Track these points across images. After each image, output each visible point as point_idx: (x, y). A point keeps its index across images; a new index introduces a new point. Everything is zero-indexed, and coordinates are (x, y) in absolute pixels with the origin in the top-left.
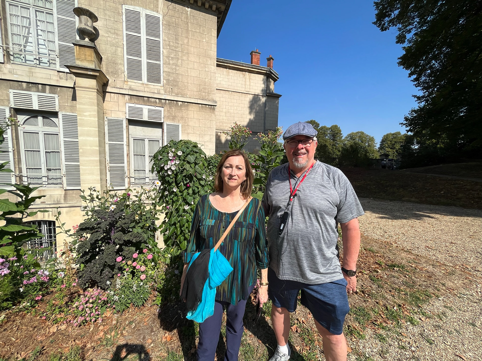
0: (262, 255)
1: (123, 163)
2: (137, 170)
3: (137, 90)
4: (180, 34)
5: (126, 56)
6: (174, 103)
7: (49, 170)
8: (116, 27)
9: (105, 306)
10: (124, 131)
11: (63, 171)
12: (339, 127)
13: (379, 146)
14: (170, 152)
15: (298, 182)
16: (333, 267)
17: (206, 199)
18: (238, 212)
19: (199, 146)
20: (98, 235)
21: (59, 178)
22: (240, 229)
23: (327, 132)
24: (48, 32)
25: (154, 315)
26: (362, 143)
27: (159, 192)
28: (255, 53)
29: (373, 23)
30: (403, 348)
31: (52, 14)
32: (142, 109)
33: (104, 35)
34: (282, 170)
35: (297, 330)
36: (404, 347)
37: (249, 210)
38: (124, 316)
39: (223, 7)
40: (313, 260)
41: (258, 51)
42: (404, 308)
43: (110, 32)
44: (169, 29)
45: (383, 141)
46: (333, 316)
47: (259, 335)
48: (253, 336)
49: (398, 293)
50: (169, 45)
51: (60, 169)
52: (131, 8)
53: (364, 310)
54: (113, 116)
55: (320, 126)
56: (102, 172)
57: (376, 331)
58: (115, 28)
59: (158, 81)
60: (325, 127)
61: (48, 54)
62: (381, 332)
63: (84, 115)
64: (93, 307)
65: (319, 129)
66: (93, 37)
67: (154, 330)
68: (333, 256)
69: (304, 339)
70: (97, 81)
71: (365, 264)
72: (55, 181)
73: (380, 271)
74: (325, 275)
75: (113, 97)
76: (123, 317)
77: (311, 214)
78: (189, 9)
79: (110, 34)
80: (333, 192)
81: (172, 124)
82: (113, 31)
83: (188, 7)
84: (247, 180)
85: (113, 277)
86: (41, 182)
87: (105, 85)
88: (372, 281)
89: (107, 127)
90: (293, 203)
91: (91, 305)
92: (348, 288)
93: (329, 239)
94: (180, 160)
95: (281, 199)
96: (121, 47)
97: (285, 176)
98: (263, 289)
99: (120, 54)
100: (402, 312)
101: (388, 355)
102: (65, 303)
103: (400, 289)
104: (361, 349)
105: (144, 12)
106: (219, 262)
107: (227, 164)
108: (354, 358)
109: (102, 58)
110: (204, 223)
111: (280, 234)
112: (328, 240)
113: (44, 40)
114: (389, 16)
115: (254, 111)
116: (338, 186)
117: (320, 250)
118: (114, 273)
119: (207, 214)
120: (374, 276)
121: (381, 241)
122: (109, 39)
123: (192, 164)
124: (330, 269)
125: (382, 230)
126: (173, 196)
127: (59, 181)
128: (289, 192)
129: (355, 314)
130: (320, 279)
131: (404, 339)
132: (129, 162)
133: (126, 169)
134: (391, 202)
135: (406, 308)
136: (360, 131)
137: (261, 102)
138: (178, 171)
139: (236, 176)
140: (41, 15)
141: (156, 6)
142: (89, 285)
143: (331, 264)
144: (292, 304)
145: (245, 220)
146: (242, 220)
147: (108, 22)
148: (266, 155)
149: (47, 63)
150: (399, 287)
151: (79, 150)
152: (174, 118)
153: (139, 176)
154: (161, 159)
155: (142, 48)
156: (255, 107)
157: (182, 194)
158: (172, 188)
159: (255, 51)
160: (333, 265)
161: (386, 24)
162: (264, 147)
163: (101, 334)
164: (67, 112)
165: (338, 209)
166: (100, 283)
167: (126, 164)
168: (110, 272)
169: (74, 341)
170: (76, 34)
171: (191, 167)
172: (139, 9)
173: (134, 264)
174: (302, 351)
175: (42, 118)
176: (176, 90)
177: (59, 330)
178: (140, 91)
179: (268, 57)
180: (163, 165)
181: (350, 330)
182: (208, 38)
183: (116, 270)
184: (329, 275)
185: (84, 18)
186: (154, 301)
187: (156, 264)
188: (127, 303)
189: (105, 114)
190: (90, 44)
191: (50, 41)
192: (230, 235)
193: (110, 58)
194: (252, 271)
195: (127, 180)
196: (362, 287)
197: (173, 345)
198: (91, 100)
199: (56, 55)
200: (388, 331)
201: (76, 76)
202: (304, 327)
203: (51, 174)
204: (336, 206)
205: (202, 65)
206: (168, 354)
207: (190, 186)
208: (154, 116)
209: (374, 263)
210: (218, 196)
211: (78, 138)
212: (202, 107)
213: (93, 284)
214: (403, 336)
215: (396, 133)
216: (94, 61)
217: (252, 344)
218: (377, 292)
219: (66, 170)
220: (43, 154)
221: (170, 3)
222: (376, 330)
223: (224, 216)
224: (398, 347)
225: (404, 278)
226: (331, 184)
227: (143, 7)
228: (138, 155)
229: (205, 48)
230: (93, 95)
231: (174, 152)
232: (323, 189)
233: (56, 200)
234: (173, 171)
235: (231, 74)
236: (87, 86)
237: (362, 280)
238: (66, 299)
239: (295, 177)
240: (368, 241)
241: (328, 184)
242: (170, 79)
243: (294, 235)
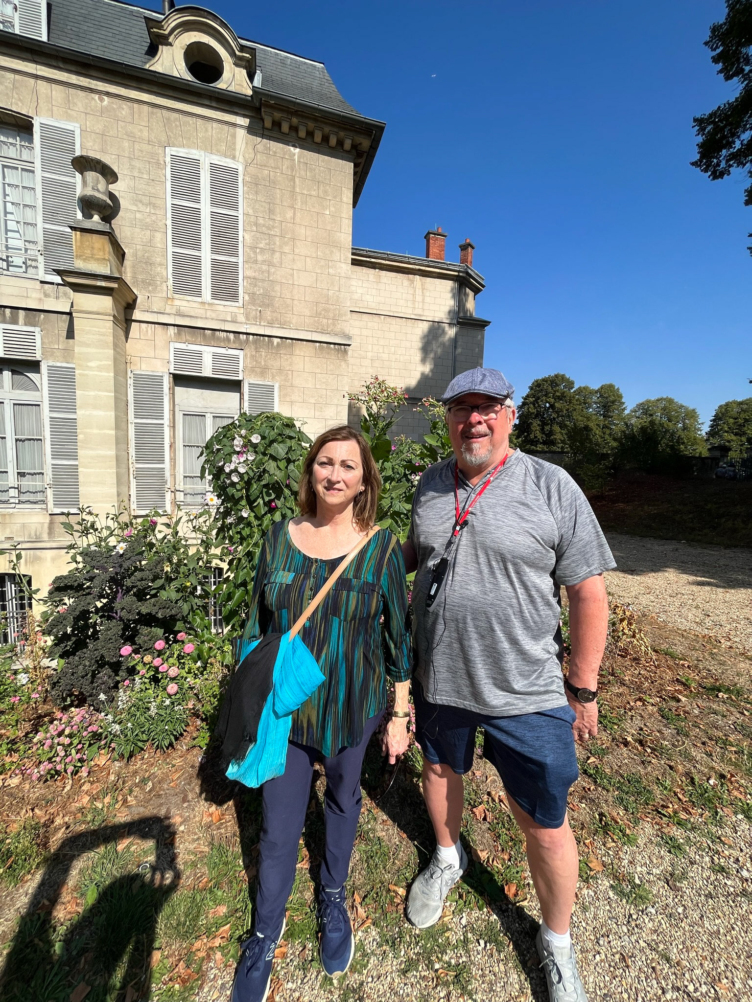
0: (396, 652)
1: (163, 462)
2: (190, 477)
3: (191, 316)
4: (278, 201)
5: (171, 249)
6: (264, 340)
7: (21, 475)
8: (153, 191)
9: (96, 746)
10: (164, 397)
11: (48, 477)
12: (618, 389)
13: (709, 429)
14: (236, 436)
15: (473, 496)
16: (544, 680)
17: (281, 529)
18: (342, 558)
19: (297, 424)
20: (88, 601)
21: (40, 492)
22: (345, 593)
23: (592, 398)
24: (25, 206)
25: (192, 767)
26: (670, 424)
27: (217, 519)
28: (435, 234)
29: (693, 164)
30: (722, 870)
31: (33, 172)
32: (200, 353)
33: (130, 207)
34: (444, 471)
35: (485, 816)
36: (723, 868)
37: (369, 555)
38: (133, 765)
39: (366, 143)
40: (497, 664)
41: (440, 231)
42: (731, 783)
43: (141, 201)
44: (257, 193)
45: (717, 419)
46: (540, 785)
47: (403, 822)
48: (390, 822)
49: (722, 748)
50: (256, 224)
51: (43, 474)
52: (182, 152)
53: (638, 782)
54: (144, 368)
55: (576, 387)
56: (121, 481)
57: (663, 830)
58: (150, 193)
59: (234, 297)
60: (586, 388)
61: (23, 249)
62: (677, 832)
63: (87, 366)
64: (71, 744)
65: (575, 392)
66: (108, 213)
67: (190, 798)
68: (547, 656)
69: (500, 835)
70: (115, 300)
71: (652, 683)
72: (32, 498)
73: (683, 699)
74: (526, 697)
75: (145, 330)
76: (131, 767)
77: (494, 563)
78: (298, 150)
79: (140, 205)
80: (544, 517)
81: (261, 383)
82: (146, 200)
83: (294, 146)
84: (365, 491)
85: (116, 687)
86: (7, 499)
87: (130, 306)
88: (664, 720)
89: (132, 390)
90: (460, 540)
91: (67, 741)
92: (579, 728)
93: (537, 618)
94: (256, 452)
95: (436, 532)
96: (162, 230)
97: (447, 483)
98: (396, 724)
99: (159, 245)
100: (728, 790)
101: (686, 883)
102: (24, 734)
103: (727, 739)
104: (624, 867)
105: (206, 160)
106: (296, 661)
107: (322, 457)
108: (608, 884)
109: (125, 253)
110: (272, 580)
111: (429, 606)
112: (535, 623)
113: (18, 222)
114: (730, 145)
115: (432, 355)
116: (556, 504)
117: (514, 641)
118: (118, 678)
119: (279, 561)
120: (670, 710)
121: (694, 635)
122: (138, 215)
123: (280, 461)
124: (537, 685)
125: (700, 610)
126: (242, 526)
127: (39, 497)
128: (453, 516)
129: (618, 788)
130: (514, 705)
131: (725, 852)
132: (173, 460)
133: (167, 474)
134: (727, 551)
135: (737, 781)
136: (665, 397)
137: (447, 337)
138: (252, 474)
139: (342, 482)
140: (12, 174)
141: (230, 146)
142: (72, 701)
143: (540, 672)
144: (461, 755)
145: (357, 576)
146: (351, 576)
147: (137, 182)
148: (439, 444)
149: (21, 267)
150: (725, 735)
151: (77, 436)
152: (263, 371)
153: (193, 489)
154: (218, 450)
155: (203, 231)
156: (434, 347)
157: (259, 522)
158: (241, 511)
159: (435, 230)
160: (545, 676)
161: (723, 164)
162: (435, 428)
163: (84, 800)
164: (58, 361)
165: (558, 555)
166: (90, 698)
167: (167, 465)
168: (110, 677)
169: (33, 810)
170: (77, 207)
171: (278, 467)
172: (198, 154)
173: (157, 662)
174: (493, 862)
175: (10, 373)
176: (268, 314)
177: (5, 787)
178: (197, 317)
179: (463, 243)
180: (222, 463)
181: (603, 823)
182: (334, 207)
183: (122, 673)
184: (534, 698)
185: (91, 175)
186: (194, 739)
187: (206, 666)
188: (139, 740)
189: (128, 365)
190: (103, 227)
191: (28, 224)
192: (323, 606)
193: (140, 254)
194: (372, 685)
195: (169, 496)
196: (641, 732)
197: (223, 831)
198: (102, 337)
199: (39, 251)
200: (690, 830)
201: (74, 291)
202: (500, 811)
203: (26, 483)
204: (553, 549)
205: (323, 263)
206: (212, 849)
207: (277, 507)
208: (225, 367)
209: (673, 681)
210: (306, 525)
211: (76, 412)
212: (321, 348)
213: (81, 701)
214: (724, 844)
215: (747, 400)
216: (109, 260)
217: (386, 838)
218: (673, 745)
219: (53, 475)
220: (10, 443)
221: (259, 139)
222: (662, 828)
223: (314, 566)
224: (710, 868)
225: (738, 716)
226: (542, 501)
227: (205, 150)
228: (191, 446)
229: (329, 228)
230: (107, 327)
231: (245, 437)
232: (522, 511)
233: (33, 533)
234: (241, 476)
235: (384, 280)
236: (95, 309)
237: (642, 717)
238: (27, 726)
239: (468, 486)
240: (664, 634)
241: (536, 499)
242: (258, 293)
243: (457, 608)
